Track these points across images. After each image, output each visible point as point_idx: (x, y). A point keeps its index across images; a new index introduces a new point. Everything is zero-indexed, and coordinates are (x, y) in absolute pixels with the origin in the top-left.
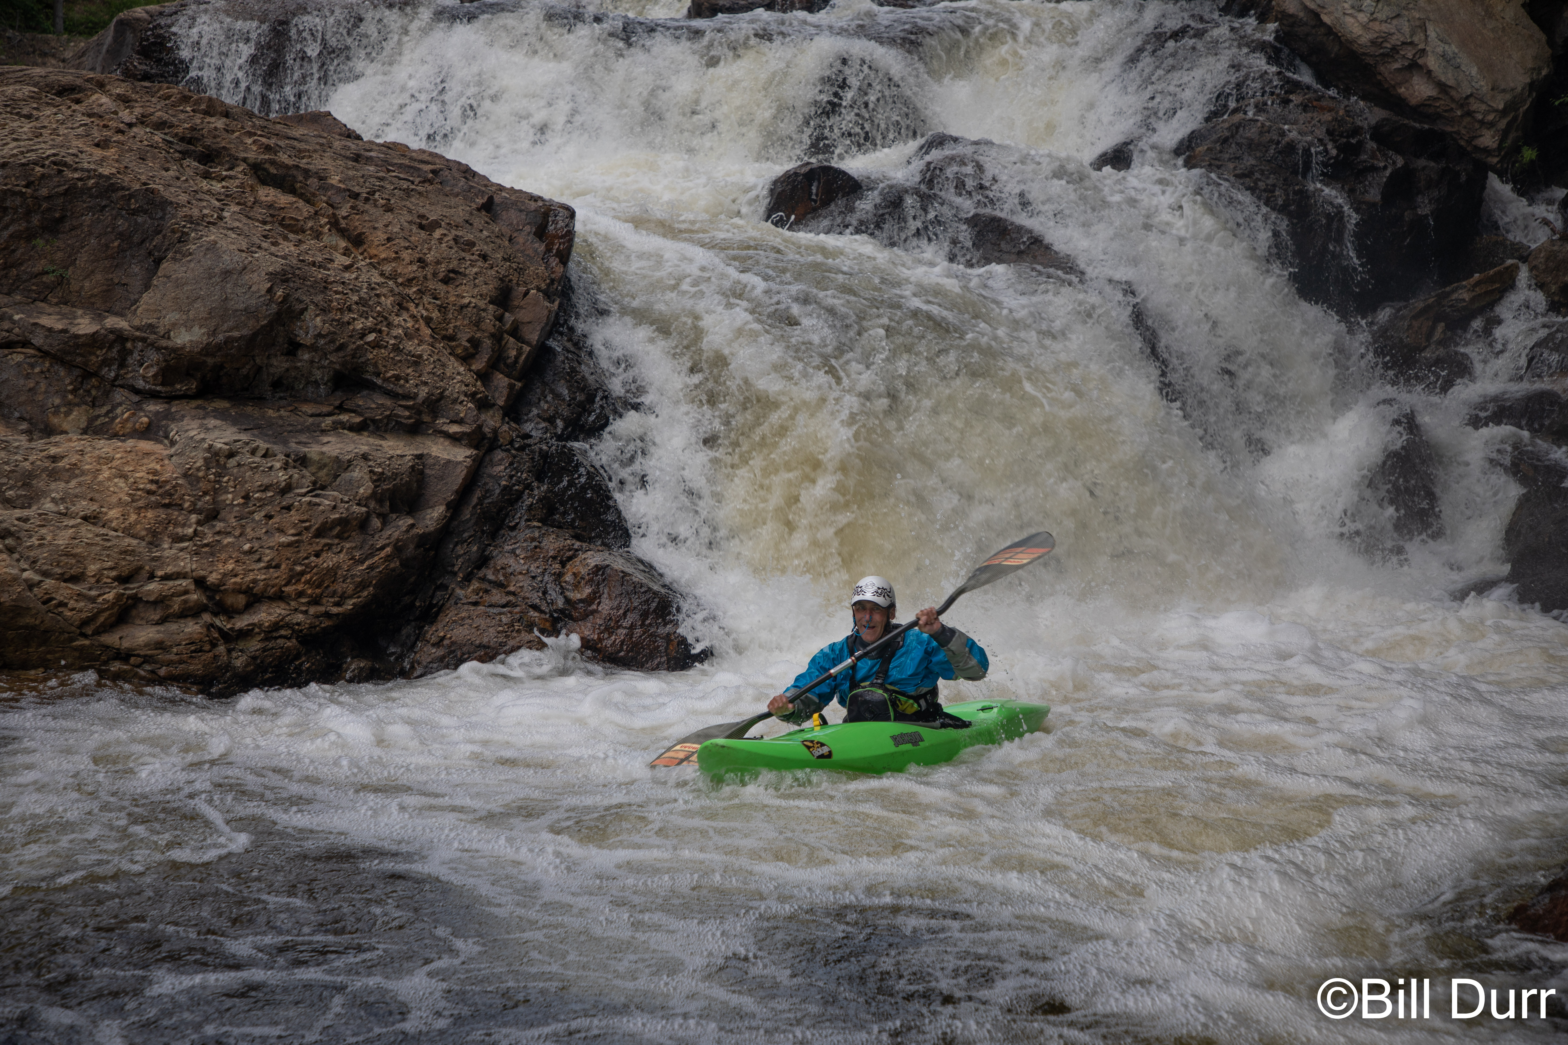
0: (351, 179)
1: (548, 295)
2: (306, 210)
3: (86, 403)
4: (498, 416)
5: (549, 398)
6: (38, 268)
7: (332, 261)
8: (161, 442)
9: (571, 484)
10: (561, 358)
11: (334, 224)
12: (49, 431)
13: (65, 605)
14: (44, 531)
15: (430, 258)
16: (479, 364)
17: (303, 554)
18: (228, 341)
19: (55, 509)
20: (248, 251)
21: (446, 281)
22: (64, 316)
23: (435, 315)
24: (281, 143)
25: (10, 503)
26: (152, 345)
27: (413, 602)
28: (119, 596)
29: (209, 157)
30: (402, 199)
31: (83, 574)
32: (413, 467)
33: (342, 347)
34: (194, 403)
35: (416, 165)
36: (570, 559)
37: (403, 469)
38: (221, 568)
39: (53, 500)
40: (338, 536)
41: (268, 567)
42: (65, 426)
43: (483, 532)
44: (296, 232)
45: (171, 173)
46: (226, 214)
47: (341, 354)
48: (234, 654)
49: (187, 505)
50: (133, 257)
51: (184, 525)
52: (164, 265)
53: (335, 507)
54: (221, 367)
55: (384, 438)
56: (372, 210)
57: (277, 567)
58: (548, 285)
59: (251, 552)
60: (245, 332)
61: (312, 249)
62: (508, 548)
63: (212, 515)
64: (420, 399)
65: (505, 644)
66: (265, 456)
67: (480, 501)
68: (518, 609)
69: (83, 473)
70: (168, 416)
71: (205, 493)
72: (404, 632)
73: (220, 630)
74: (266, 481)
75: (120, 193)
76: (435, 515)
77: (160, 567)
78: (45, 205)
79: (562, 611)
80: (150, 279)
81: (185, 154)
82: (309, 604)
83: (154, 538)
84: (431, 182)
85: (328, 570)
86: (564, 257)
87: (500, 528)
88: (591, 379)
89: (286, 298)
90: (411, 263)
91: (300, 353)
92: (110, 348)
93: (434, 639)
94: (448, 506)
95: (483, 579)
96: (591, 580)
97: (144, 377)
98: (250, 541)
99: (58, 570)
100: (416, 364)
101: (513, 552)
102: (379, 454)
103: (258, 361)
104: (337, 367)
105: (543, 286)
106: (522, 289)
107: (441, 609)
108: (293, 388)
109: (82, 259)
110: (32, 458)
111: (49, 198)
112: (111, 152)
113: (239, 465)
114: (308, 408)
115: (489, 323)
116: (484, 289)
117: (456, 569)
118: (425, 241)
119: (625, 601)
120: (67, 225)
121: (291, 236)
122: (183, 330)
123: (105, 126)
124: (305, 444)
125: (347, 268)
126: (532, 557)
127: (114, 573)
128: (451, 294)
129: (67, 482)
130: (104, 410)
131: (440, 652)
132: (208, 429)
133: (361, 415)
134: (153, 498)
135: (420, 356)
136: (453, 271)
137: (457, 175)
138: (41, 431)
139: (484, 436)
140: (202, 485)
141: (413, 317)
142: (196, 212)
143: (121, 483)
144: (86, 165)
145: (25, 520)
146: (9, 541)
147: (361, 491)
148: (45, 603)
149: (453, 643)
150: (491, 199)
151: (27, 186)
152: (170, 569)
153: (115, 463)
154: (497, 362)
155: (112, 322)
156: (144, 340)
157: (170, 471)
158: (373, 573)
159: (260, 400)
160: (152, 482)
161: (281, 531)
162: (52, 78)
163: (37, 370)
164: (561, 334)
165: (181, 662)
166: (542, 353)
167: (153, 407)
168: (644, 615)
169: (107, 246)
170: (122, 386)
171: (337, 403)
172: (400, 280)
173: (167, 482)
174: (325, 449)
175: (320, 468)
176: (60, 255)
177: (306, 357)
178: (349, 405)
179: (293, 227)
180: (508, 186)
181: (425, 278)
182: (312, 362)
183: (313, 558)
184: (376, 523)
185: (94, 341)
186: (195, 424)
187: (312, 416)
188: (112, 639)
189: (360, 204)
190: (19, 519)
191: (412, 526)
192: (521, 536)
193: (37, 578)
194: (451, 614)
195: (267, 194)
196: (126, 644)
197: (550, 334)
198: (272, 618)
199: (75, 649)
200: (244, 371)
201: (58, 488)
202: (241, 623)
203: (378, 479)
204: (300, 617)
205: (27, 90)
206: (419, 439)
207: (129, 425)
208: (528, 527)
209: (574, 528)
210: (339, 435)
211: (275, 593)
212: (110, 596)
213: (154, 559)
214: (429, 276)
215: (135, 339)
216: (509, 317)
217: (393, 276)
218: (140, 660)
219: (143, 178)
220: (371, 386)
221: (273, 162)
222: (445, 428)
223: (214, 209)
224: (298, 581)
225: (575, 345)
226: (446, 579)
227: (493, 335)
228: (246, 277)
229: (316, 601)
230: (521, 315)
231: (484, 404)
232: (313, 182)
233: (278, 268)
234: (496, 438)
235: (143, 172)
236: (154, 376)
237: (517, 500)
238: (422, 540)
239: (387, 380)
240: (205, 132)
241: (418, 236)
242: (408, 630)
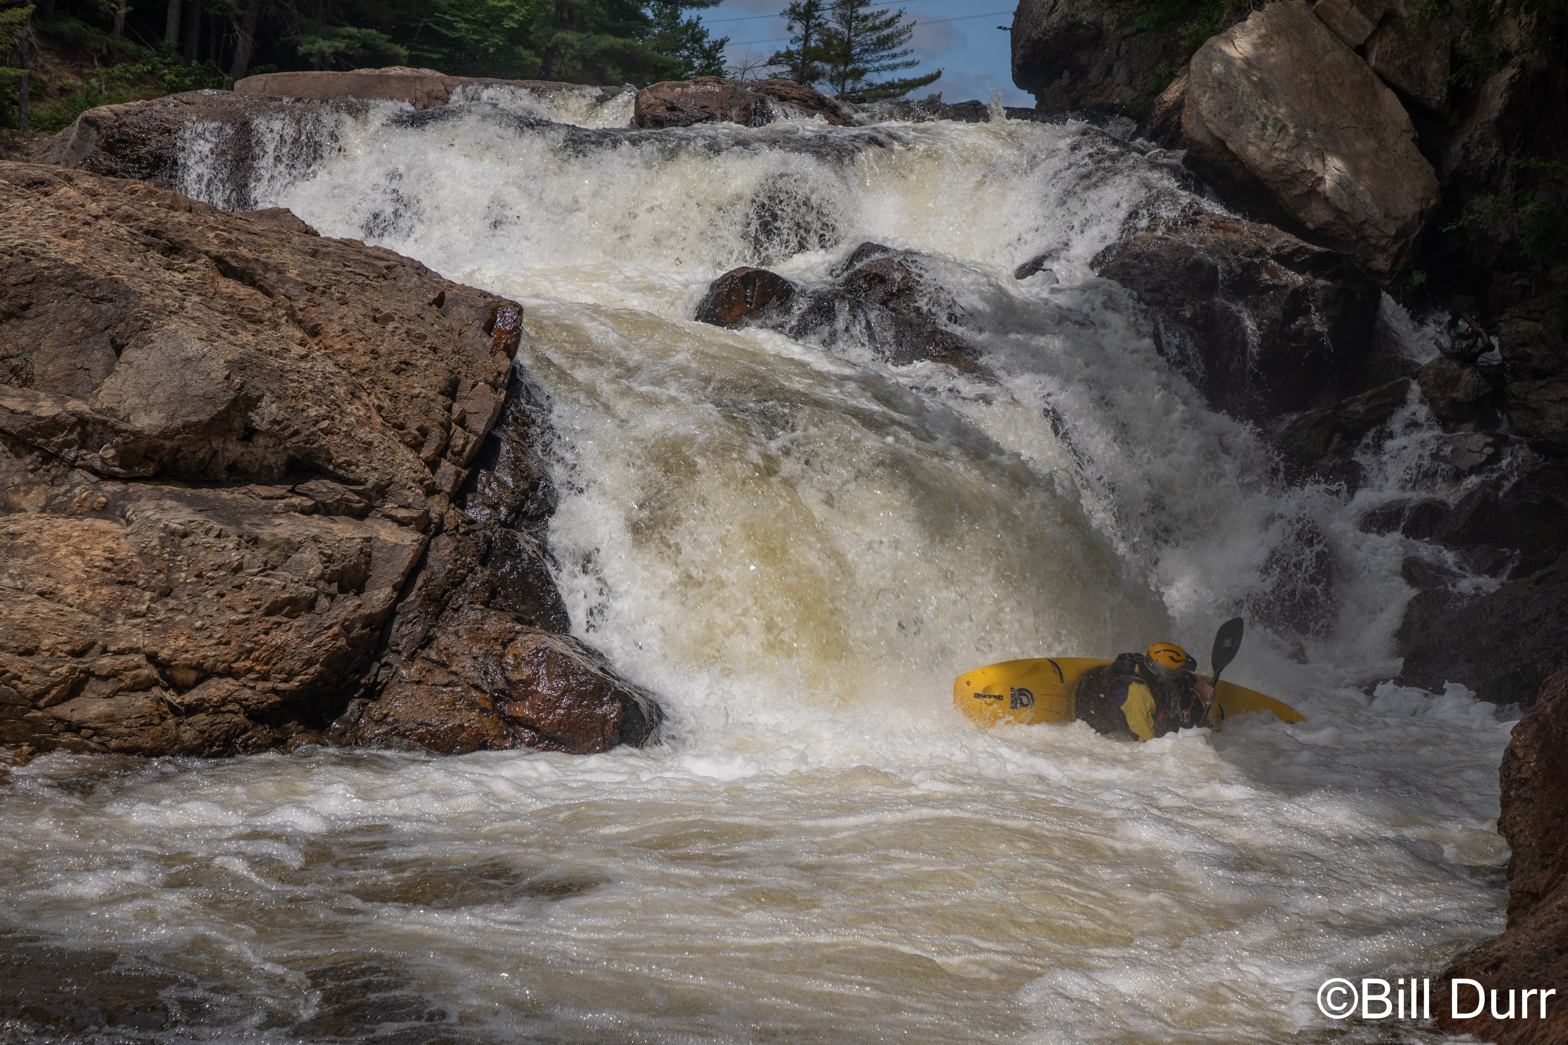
0: (308, 273)
1: (495, 387)
2: (265, 301)
3: (45, 483)
4: (445, 502)
5: (494, 485)
7: (287, 350)
8: (117, 522)
9: (513, 568)
10: (506, 447)
11: (291, 315)
12: (9, 509)
13: (19, 678)
15: (383, 349)
16: (426, 452)
17: (252, 632)
18: (186, 426)
19: (12, 584)
20: (209, 340)
21: (397, 372)
22: (26, 398)
23: (387, 404)
24: (243, 237)
26: (113, 427)
27: (358, 680)
28: (73, 670)
29: (172, 250)
30: (357, 293)
31: (37, 648)
32: (361, 549)
33: (296, 433)
34: (151, 485)
35: (372, 261)
36: (511, 640)
37: (352, 551)
38: (173, 644)
39: (11, 576)
40: (286, 615)
41: (217, 644)
42: (24, 504)
43: (427, 613)
44: (254, 323)
45: (135, 264)
46: (187, 304)
47: (294, 439)
48: (182, 728)
49: (141, 582)
50: (96, 343)
51: (137, 602)
52: (126, 352)
53: (284, 587)
54: (179, 450)
55: (334, 521)
56: (329, 303)
57: (228, 643)
58: (496, 378)
59: (202, 629)
60: (204, 417)
61: (268, 339)
62: (450, 629)
63: (166, 593)
64: (369, 485)
65: (446, 722)
66: (218, 536)
67: (426, 583)
68: (459, 689)
69: (41, 550)
70: (125, 496)
71: (160, 571)
72: (348, 709)
73: (170, 704)
74: (219, 561)
75: (86, 282)
76: (382, 596)
77: (114, 643)
78: (12, 292)
79: (502, 691)
80: (112, 365)
81: (148, 246)
82: (256, 680)
83: (108, 615)
84: (385, 277)
85: (278, 648)
86: (511, 351)
87: (443, 609)
88: (535, 469)
89: (243, 385)
90: (365, 354)
91: (255, 438)
92: (71, 429)
93: (377, 716)
94: (395, 587)
95: (427, 659)
96: (531, 662)
97: (103, 460)
98: (201, 618)
99: (14, 644)
100: (367, 450)
101: (456, 633)
102: (329, 536)
103: (214, 445)
104: (291, 452)
105: (491, 379)
106: (471, 382)
107: (384, 686)
108: (247, 472)
109: (47, 344)
111: (16, 285)
112: (78, 243)
113: (193, 545)
114: (261, 491)
115: (438, 413)
116: (435, 381)
117: (400, 648)
118: (379, 334)
119: (563, 682)
120: (33, 312)
121: (250, 326)
122: (142, 414)
123: (72, 218)
124: (258, 526)
125: (303, 358)
126: (474, 638)
127: (68, 648)
128: (402, 385)
129: (25, 558)
130: (63, 489)
131: (384, 729)
132: (163, 510)
133: (312, 498)
134: (108, 576)
135: (371, 444)
136: (405, 363)
137: (411, 271)
139: (430, 521)
140: (157, 563)
141: (365, 405)
142: (158, 302)
143: (78, 560)
144: (53, 255)
147: (311, 571)
149: (396, 720)
150: (442, 294)
152: (122, 645)
153: (73, 541)
154: (445, 450)
156: (104, 423)
157: (126, 549)
158: (320, 651)
159: (215, 483)
161: (232, 608)
162: (23, 171)
165: (130, 735)
166: (489, 443)
167: (111, 487)
168: (582, 696)
169: (71, 332)
170: (81, 467)
171: (289, 487)
172: (354, 370)
173: (122, 560)
174: (276, 530)
175: (272, 549)
176: (25, 340)
177: (261, 441)
178: (301, 488)
179: (251, 318)
180: (459, 283)
181: (378, 368)
182: (266, 447)
183: (262, 636)
184: (323, 602)
185: (55, 423)
186: (151, 505)
187: (264, 498)
188: (63, 710)
189: (317, 297)
191: (359, 606)
192: (464, 618)
194: (395, 692)
195: (227, 285)
196: (76, 717)
197: (496, 424)
198: (222, 693)
199: (29, 721)
200: (201, 455)
201: (15, 564)
202: (190, 697)
203: (328, 560)
204: (248, 693)
206: (368, 523)
207: (87, 504)
208: (472, 609)
209: (516, 611)
210: (290, 518)
211: (224, 669)
212: (64, 670)
213: (108, 634)
214: (382, 367)
215: (96, 422)
217: (347, 366)
218: (90, 732)
219: (108, 268)
220: (322, 471)
221: (234, 256)
222: (393, 513)
223: (175, 299)
224: (247, 658)
225: (520, 435)
226: (390, 658)
227: (442, 425)
228: (204, 365)
229: (265, 677)
230: (469, 406)
231: (431, 491)
232: (272, 276)
233: (236, 356)
234: (441, 524)
235: (108, 262)
236: (113, 458)
237: (460, 583)
238: (369, 621)
239: (339, 466)
240: (169, 226)
241: (372, 328)
242: (353, 706)
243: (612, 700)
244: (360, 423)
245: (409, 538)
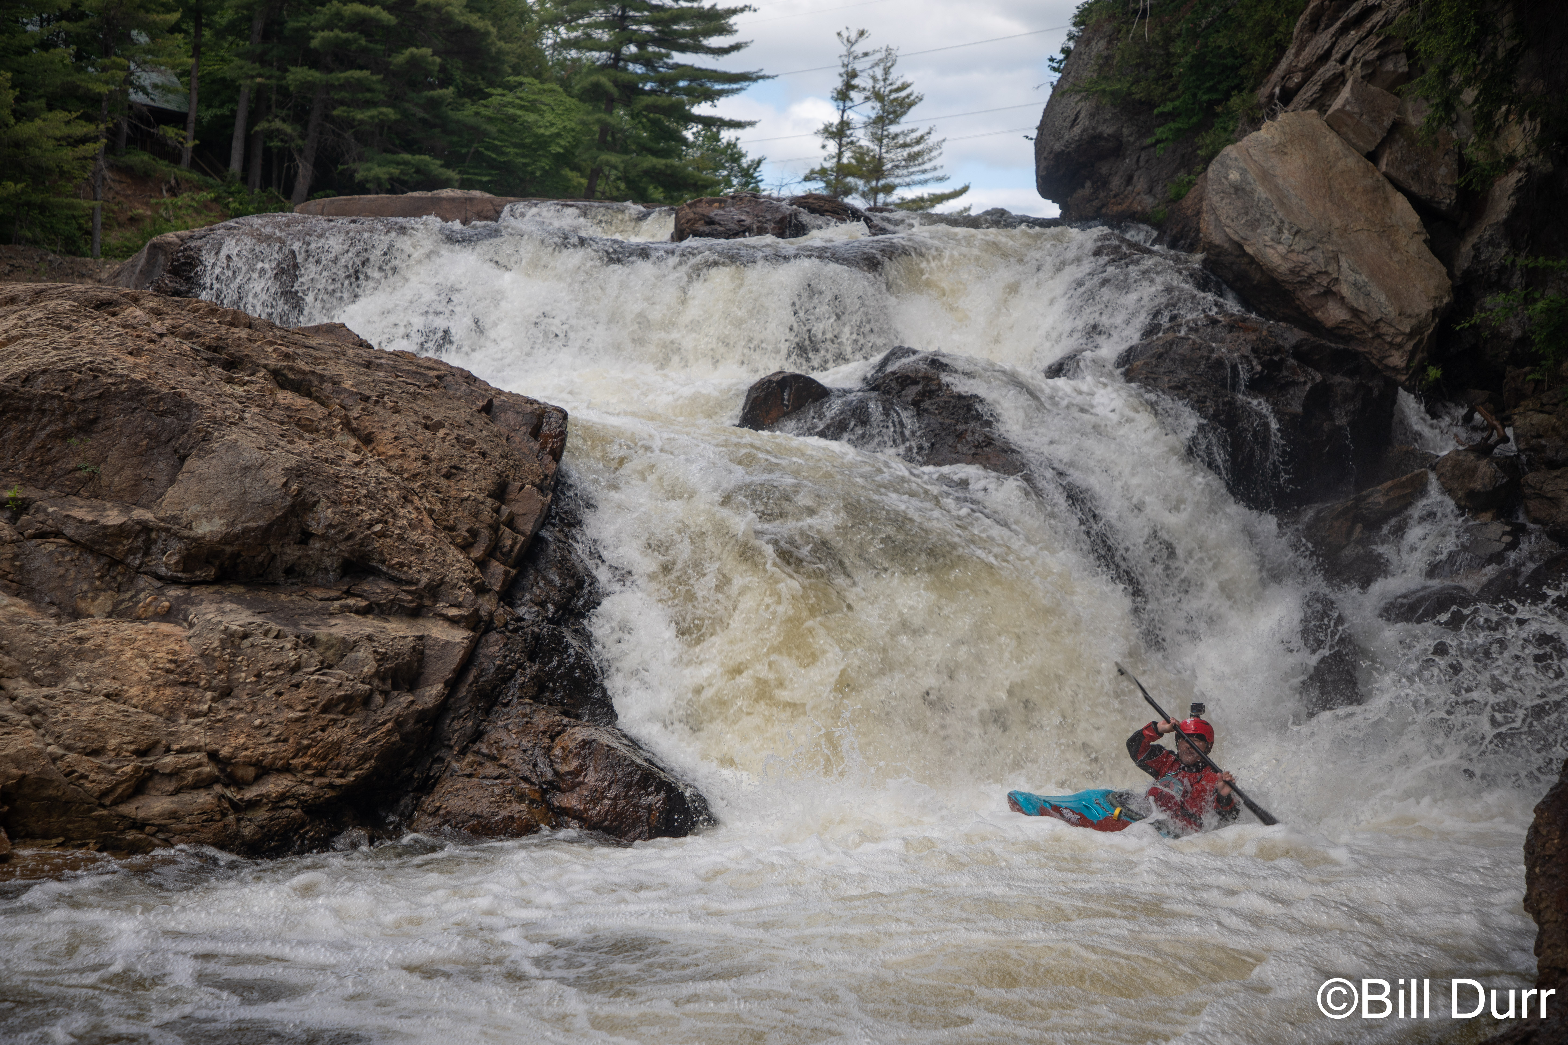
0: (362, 383)
1: (541, 489)
2: (321, 411)
3: (111, 589)
4: (494, 601)
5: (541, 584)
6: (72, 465)
7: (343, 457)
8: (180, 625)
9: (560, 664)
10: (553, 547)
11: (346, 424)
12: (76, 615)
13: (86, 777)
14: (68, 708)
15: (433, 455)
16: (477, 552)
17: (309, 729)
18: (246, 531)
19: (80, 687)
20: (267, 449)
21: (448, 476)
22: (94, 508)
23: (438, 507)
24: (299, 351)
25: (37, 682)
26: (175, 534)
27: (411, 775)
28: (137, 769)
29: (232, 364)
30: (409, 402)
31: (104, 748)
32: (414, 647)
33: (351, 536)
34: (212, 589)
35: (423, 371)
36: (559, 733)
37: (405, 649)
38: (233, 742)
39: (79, 679)
40: (343, 712)
41: (276, 741)
42: (92, 610)
43: (478, 708)
44: (311, 432)
45: (197, 378)
46: (246, 415)
47: (350, 543)
48: (243, 823)
49: (202, 683)
50: (160, 454)
51: (199, 702)
52: (189, 462)
53: (340, 685)
54: (238, 555)
55: (388, 621)
56: (382, 412)
57: (286, 740)
58: (542, 481)
59: (261, 727)
60: (262, 523)
61: (325, 447)
62: (500, 723)
63: (226, 693)
64: (422, 585)
65: (497, 814)
66: (276, 637)
67: (476, 680)
68: (509, 781)
69: (107, 654)
70: (188, 600)
71: (220, 672)
72: (402, 802)
73: (230, 801)
74: (277, 660)
75: (150, 396)
76: (434, 692)
77: (176, 742)
78: (80, 407)
79: (550, 783)
80: (175, 474)
81: (211, 361)
82: (314, 775)
83: (171, 714)
84: (435, 386)
85: (333, 743)
86: (557, 455)
87: (494, 704)
88: (580, 568)
89: (300, 491)
90: (416, 459)
91: (311, 542)
92: (136, 537)
93: (430, 809)
94: (447, 684)
95: (478, 753)
96: (578, 754)
97: (166, 565)
98: (260, 716)
99: (80, 744)
100: (419, 552)
101: (506, 727)
102: (383, 635)
103: (273, 549)
104: (346, 555)
105: (538, 481)
106: (518, 484)
107: (437, 780)
108: (304, 575)
109: (113, 456)
110: (59, 640)
111: (84, 401)
112: (143, 360)
113: (252, 646)
114: (319, 593)
115: (487, 515)
116: (483, 484)
117: (452, 743)
118: (429, 440)
119: (610, 774)
120: (100, 426)
121: (306, 435)
122: (204, 521)
123: (138, 336)
124: (314, 626)
125: (357, 464)
126: (523, 731)
127: (133, 747)
128: (452, 488)
129: (92, 662)
131: (437, 821)
132: (224, 613)
133: (366, 599)
134: (171, 677)
135: (423, 545)
136: (455, 467)
137: (460, 380)
138: (69, 615)
139: (480, 619)
140: (218, 664)
141: (417, 509)
142: (219, 414)
143: (142, 663)
144: (119, 371)
145: (52, 698)
146: (36, 717)
147: (366, 669)
148: (67, 775)
149: (448, 813)
150: (490, 402)
151: (64, 391)
152: (185, 743)
153: (137, 644)
154: (494, 550)
155: (139, 514)
156: (167, 530)
157: (188, 652)
158: (375, 747)
159: (273, 586)
160: (171, 661)
161: (290, 707)
162: (91, 293)
163: (68, 558)
164: (554, 525)
165: (193, 831)
166: (536, 543)
167: (174, 592)
168: (628, 786)
169: (136, 444)
170: (145, 573)
171: (345, 588)
172: (406, 475)
173: (184, 661)
174: (333, 631)
175: (328, 649)
176: (92, 453)
177: (318, 545)
178: (355, 589)
179: (308, 427)
180: (506, 389)
181: (429, 473)
182: (323, 550)
183: (319, 733)
184: (378, 699)
185: (121, 531)
186: (213, 608)
187: (321, 600)
188: (129, 809)
189: (370, 406)
190: (45, 697)
191: (412, 702)
192: (513, 712)
193: (61, 752)
194: (447, 785)
195: (285, 397)
196: (141, 814)
197: (543, 525)
198: (280, 789)
199: (95, 819)
200: (260, 559)
201: (83, 668)
202: (250, 794)
203: (382, 658)
204: (305, 788)
205: (68, 304)
206: (420, 621)
207: (151, 609)
208: (521, 704)
209: (563, 704)
210: (346, 618)
211: (283, 766)
212: (128, 769)
213: (171, 734)
214: (433, 471)
215: (160, 530)
216: (505, 510)
217: (399, 472)
218: (154, 829)
219: (172, 383)
220: (376, 573)
221: (291, 369)
222: (445, 611)
223: (235, 410)
224: (305, 754)
225: (566, 536)
226: (443, 753)
227: (490, 526)
228: (264, 472)
229: (320, 773)
230: (517, 508)
231: (481, 590)
232: (328, 387)
233: (293, 464)
234: (491, 621)
235: (172, 377)
236: (176, 563)
237: (510, 679)
238: (422, 716)
239: (391, 567)
240: (229, 341)
241: (423, 435)
242: (406, 800)
243: (657, 791)
244: (412, 526)
245: (459, 636)
